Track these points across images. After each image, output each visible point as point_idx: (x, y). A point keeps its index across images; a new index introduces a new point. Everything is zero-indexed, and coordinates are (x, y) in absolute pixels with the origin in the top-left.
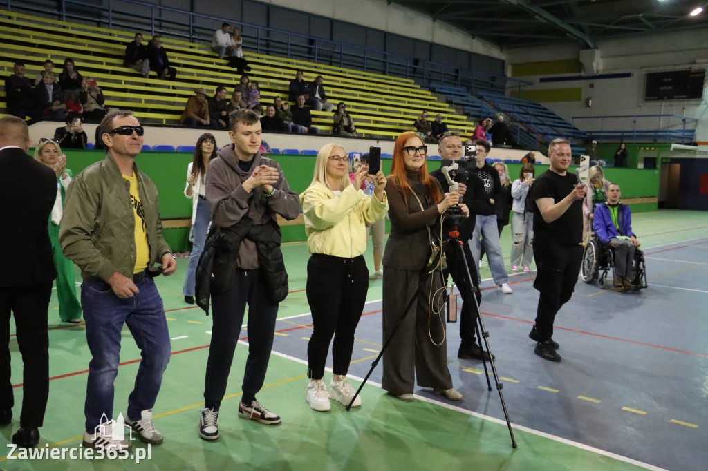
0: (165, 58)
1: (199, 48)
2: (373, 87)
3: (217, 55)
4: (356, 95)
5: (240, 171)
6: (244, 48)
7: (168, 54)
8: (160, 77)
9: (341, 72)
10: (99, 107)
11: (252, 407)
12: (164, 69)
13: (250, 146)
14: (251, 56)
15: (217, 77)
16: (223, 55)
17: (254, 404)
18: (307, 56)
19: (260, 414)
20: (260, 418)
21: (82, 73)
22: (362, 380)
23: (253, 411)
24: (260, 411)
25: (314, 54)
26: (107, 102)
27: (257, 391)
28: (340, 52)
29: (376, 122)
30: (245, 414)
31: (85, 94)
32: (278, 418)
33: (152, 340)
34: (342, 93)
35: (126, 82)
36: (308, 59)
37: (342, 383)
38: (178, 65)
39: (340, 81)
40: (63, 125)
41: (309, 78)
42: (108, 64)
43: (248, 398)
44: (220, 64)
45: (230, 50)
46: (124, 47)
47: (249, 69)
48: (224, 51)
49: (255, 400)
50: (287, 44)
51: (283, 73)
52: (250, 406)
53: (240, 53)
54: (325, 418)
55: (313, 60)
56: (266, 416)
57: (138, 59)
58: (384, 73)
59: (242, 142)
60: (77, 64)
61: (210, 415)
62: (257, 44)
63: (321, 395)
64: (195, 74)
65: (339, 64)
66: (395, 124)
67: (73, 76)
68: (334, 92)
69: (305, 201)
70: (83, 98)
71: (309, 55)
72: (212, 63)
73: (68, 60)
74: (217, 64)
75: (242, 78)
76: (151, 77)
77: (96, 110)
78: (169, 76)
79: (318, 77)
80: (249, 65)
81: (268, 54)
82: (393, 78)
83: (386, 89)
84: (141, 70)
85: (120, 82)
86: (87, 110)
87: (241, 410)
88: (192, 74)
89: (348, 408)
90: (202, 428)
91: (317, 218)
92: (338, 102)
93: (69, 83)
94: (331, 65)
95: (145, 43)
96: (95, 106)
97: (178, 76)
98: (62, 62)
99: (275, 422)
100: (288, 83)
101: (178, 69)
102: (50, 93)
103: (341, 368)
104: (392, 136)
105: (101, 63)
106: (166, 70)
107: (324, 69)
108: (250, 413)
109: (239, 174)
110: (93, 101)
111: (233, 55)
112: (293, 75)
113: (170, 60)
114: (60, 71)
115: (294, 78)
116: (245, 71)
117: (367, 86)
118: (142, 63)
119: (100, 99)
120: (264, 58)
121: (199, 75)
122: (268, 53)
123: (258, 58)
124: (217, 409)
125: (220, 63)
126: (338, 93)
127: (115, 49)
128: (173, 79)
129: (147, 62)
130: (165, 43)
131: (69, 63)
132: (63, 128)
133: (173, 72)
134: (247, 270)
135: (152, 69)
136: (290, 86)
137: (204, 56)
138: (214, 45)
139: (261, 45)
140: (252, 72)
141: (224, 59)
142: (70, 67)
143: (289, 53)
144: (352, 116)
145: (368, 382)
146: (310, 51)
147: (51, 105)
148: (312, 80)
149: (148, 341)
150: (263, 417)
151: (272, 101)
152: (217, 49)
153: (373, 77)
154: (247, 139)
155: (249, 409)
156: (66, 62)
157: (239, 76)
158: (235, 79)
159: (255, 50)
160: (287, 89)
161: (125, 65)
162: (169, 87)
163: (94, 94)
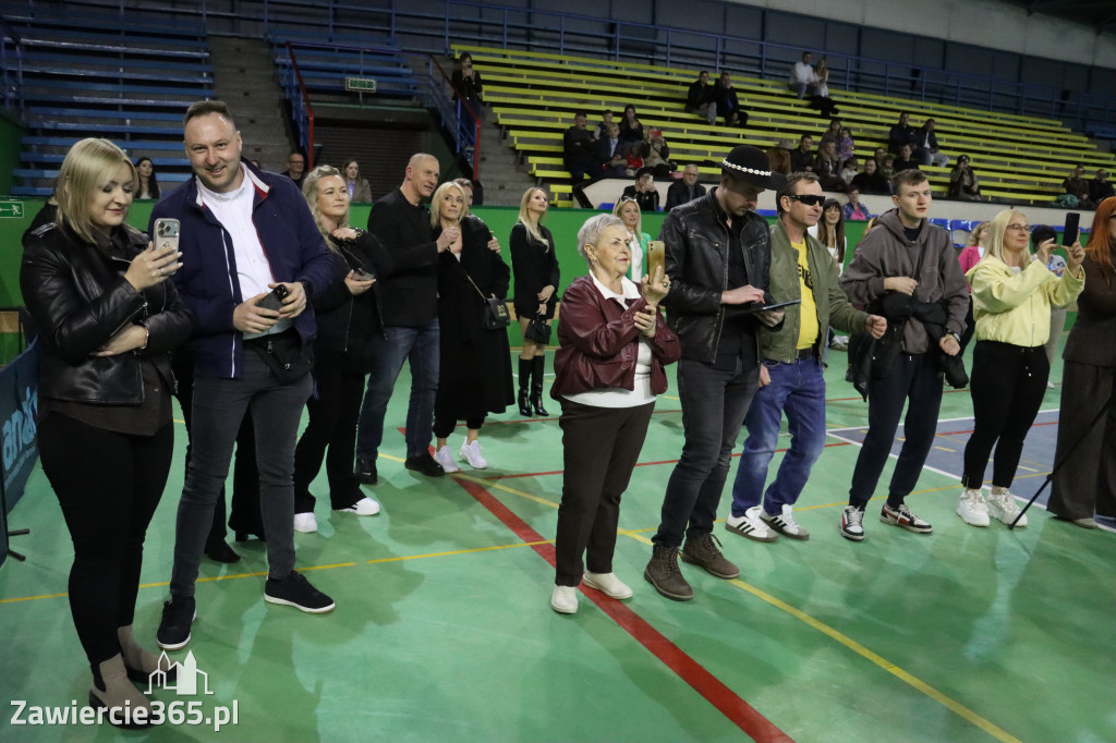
0: (735, 100)
1: (773, 87)
2: (1001, 132)
3: (796, 94)
4: (978, 144)
5: (906, 240)
6: (830, 84)
7: (739, 95)
8: (727, 124)
9: (956, 112)
10: (663, 162)
11: (899, 511)
12: (733, 114)
13: (918, 209)
14: (838, 95)
15: (795, 122)
16: (803, 95)
17: (902, 508)
18: (910, 92)
19: (908, 520)
20: (907, 524)
21: (643, 122)
22: (1028, 501)
23: (901, 516)
24: (909, 517)
25: (920, 90)
26: (672, 156)
27: (907, 494)
28: (955, 85)
29: (1005, 181)
30: (890, 518)
31: (648, 146)
32: (929, 527)
33: (808, 426)
34: (958, 142)
35: (689, 131)
36: (911, 96)
37: (1004, 497)
38: (749, 108)
39: (955, 126)
40: (632, 183)
41: (916, 122)
42: (667, 109)
43: (895, 500)
44: (799, 106)
45: (812, 88)
46: (687, 89)
47: (837, 111)
48: (805, 88)
49: (903, 503)
50: (884, 77)
51: (879, 116)
52: (896, 509)
53: (824, 91)
54: (983, 534)
55: (919, 97)
56: (916, 523)
57: (703, 103)
58: (1017, 112)
59: (908, 205)
60: (638, 111)
61: (855, 514)
62: (845, 78)
63: (979, 507)
64: (769, 119)
65: (953, 102)
66: (1034, 183)
67: (634, 125)
68: (948, 140)
69: (976, 278)
70: (645, 151)
71: (913, 90)
72: (789, 105)
73: (629, 106)
74: (795, 106)
75: (832, 124)
76: (718, 124)
77: (660, 166)
78: (738, 122)
79: (929, 121)
80: (837, 106)
81: (857, 91)
82: (1031, 119)
83: (1021, 135)
84: (706, 116)
85: (681, 131)
86: (649, 165)
87: (884, 514)
88: (766, 119)
89: (1011, 527)
90: (845, 527)
91: (994, 299)
92: (958, 154)
93: (630, 133)
94: (941, 102)
95: (712, 83)
96: (658, 161)
97: (749, 122)
98: (622, 110)
99: (925, 531)
100: (889, 129)
101: (750, 113)
102: (613, 147)
103: (1003, 479)
104: (1029, 201)
105: (659, 109)
106: (736, 115)
107: (934, 109)
108: (896, 518)
109: (905, 245)
110: (656, 154)
111: (816, 94)
112: (896, 118)
113: (741, 103)
114: (619, 120)
115: (896, 122)
116: (831, 115)
117: (993, 131)
118: (708, 107)
119: (664, 152)
120: (854, 97)
121: (773, 120)
122: (857, 89)
123: (846, 97)
124: (862, 509)
125: (798, 104)
126: (953, 141)
127: (673, 91)
128: (743, 125)
129: (714, 105)
130: (735, 81)
131: (631, 110)
132: (633, 187)
133: (744, 117)
134: (912, 355)
135: (719, 115)
136: (891, 133)
137: (780, 95)
138: (792, 82)
139: (850, 79)
140: (840, 115)
141: (805, 99)
142: (631, 115)
143: (888, 89)
144: (976, 173)
145: (1034, 504)
146: (913, 85)
147: (611, 159)
148: (921, 125)
149: (802, 425)
150: (911, 523)
151: (872, 154)
152: (796, 87)
153: (1001, 119)
154: (913, 201)
155: (896, 514)
156: (626, 110)
157: (828, 122)
158: (820, 125)
159: (844, 87)
160: (887, 137)
161: (686, 111)
162: (738, 136)
163: (657, 146)
